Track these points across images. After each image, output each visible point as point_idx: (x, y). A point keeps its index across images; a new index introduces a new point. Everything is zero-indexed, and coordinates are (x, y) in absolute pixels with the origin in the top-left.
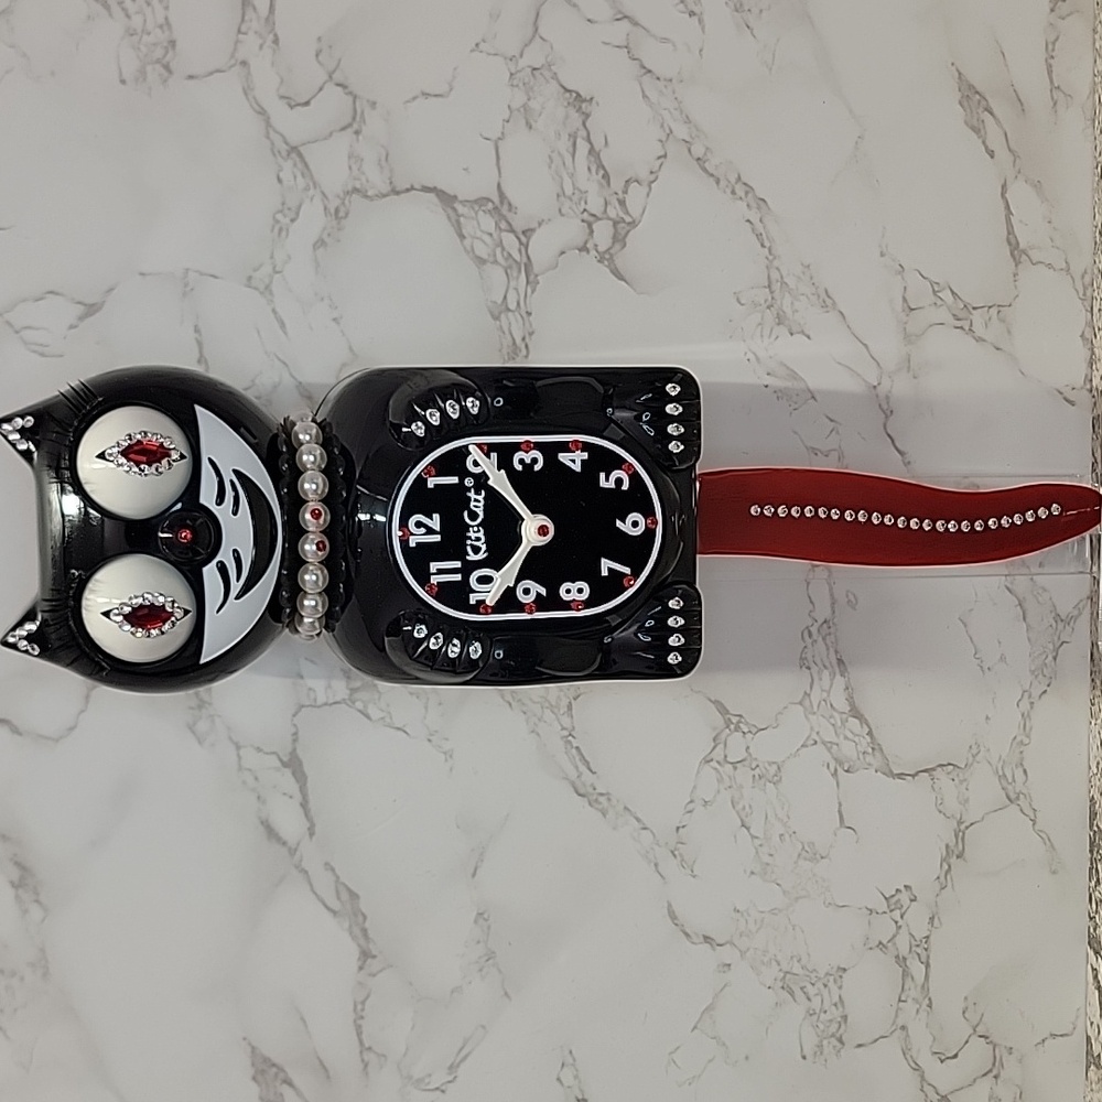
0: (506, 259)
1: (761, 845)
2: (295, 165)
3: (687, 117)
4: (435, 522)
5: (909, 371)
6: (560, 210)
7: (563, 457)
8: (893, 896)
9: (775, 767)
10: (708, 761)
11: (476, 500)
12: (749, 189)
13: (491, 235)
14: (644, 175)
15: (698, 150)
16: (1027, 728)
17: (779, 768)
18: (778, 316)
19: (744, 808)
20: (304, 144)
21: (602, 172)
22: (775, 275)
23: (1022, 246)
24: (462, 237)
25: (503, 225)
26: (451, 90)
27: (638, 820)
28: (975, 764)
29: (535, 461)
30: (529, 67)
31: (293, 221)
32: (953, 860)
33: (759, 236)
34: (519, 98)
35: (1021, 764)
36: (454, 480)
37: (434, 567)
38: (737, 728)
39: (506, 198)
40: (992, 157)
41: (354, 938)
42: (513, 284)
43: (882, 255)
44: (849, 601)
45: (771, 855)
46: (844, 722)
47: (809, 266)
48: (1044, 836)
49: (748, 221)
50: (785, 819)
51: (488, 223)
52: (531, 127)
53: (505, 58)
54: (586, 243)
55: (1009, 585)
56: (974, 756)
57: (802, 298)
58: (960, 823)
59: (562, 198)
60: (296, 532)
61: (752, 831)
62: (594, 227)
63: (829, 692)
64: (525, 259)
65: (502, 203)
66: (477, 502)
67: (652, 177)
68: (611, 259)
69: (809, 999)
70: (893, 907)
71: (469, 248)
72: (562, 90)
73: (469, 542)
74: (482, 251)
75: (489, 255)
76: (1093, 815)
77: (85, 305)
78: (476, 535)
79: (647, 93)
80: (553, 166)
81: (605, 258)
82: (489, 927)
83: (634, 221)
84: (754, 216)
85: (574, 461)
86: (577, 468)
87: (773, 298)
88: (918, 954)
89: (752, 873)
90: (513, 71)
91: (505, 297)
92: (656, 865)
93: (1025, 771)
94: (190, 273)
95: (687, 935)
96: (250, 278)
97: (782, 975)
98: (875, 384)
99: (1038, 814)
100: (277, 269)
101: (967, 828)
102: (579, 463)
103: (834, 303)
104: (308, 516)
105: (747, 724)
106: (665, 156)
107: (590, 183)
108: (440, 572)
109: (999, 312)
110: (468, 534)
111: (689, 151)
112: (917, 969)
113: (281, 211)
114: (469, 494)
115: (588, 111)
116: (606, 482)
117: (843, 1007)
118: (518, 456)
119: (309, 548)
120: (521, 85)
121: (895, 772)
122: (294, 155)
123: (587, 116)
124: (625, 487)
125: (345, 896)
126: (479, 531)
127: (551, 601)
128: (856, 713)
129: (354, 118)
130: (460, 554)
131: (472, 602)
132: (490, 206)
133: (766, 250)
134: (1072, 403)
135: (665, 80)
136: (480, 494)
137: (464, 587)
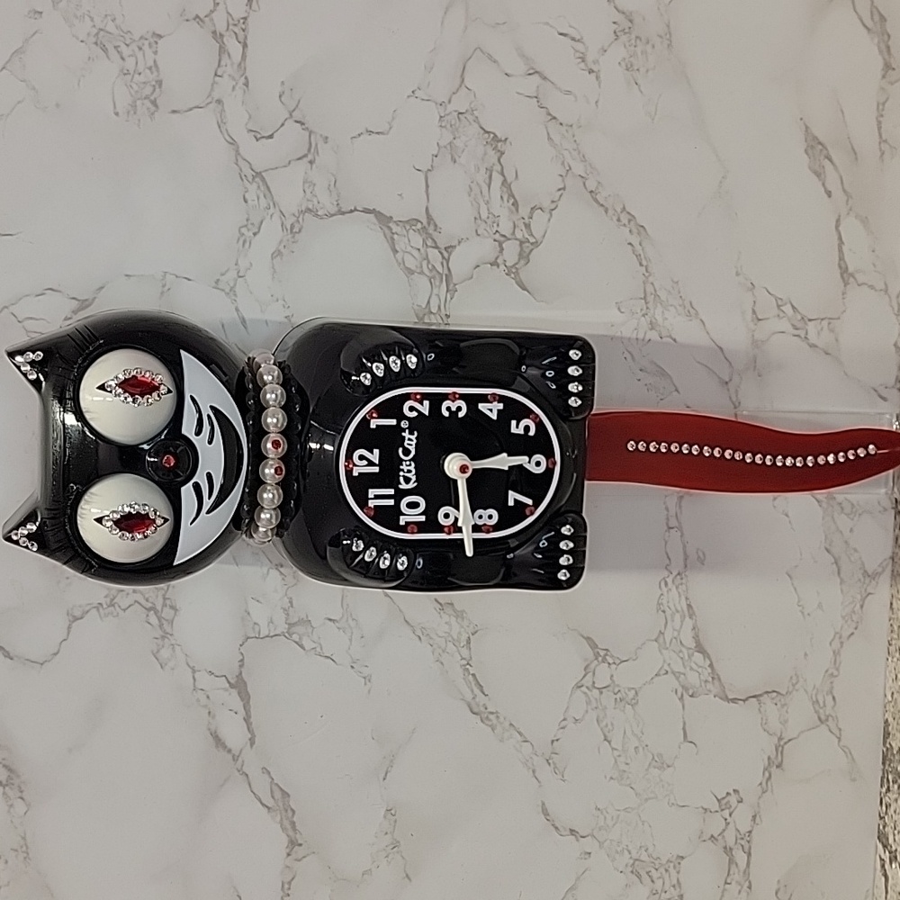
0: (431, 271)
1: (619, 756)
2: (259, 187)
3: (584, 157)
4: (375, 456)
5: (754, 370)
6: (476, 231)
7: (481, 406)
8: (724, 798)
9: (633, 692)
10: (579, 686)
11: (409, 439)
12: (632, 218)
13: (419, 250)
14: (547, 204)
15: (591, 185)
16: (838, 662)
17: (636, 693)
18: (651, 323)
19: (607, 725)
20: (266, 170)
21: (512, 201)
22: (650, 289)
23: (851, 269)
24: (395, 251)
25: (429, 242)
26: (391, 128)
27: (520, 733)
28: (794, 692)
29: (459, 409)
30: (456, 111)
31: (255, 234)
32: (773, 769)
33: (638, 256)
34: (447, 137)
35: (831, 693)
36: (393, 422)
37: (372, 492)
38: (604, 660)
39: (432, 219)
40: (830, 196)
41: (284, 829)
42: (435, 291)
43: (737, 274)
44: (699, 557)
45: (627, 764)
46: (690, 656)
47: (677, 282)
48: (847, 751)
49: (630, 244)
50: (640, 735)
51: (417, 240)
52: (455, 162)
53: (436, 104)
54: (497, 258)
55: (828, 547)
56: (794, 685)
57: (671, 308)
58: (780, 739)
59: (479, 221)
60: (258, 457)
61: (612, 743)
62: (504, 245)
63: (679, 632)
64: (446, 271)
65: (429, 224)
66: (410, 441)
67: (553, 206)
68: (517, 273)
69: (653, 881)
70: (723, 807)
71: (400, 260)
72: (483, 132)
73: (401, 473)
74: (411, 263)
75: (416, 267)
76: (887, 735)
77: (79, 300)
78: (408, 468)
79: (552, 136)
80: (472, 194)
81: (512, 271)
82: (396, 821)
83: (537, 242)
84: (635, 240)
85: (491, 410)
86: (494, 417)
87: (647, 308)
88: (742, 846)
89: (612, 778)
90: (442, 115)
91: (429, 302)
92: (534, 771)
93: (834, 698)
94: (168, 275)
95: (556, 828)
96: (217, 281)
97: (632, 861)
98: (727, 380)
99: (842, 732)
100: (240, 274)
101: (786, 743)
102: (495, 412)
103: (697, 313)
104: (269, 445)
105: (612, 656)
106: (564, 189)
107: (501, 209)
108: (377, 497)
109: (829, 324)
110: (401, 467)
111: (584, 184)
112: (741, 857)
113: (246, 226)
114: (403, 434)
115: (502, 150)
116: (516, 428)
117: (680, 887)
118: (446, 404)
119: (268, 472)
120: (448, 126)
121: (730, 697)
122: (258, 179)
123: (503, 153)
124: (532, 433)
125: (278, 795)
126: (410, 465)
128: (700, 648)
129: (309, 150)
131: (402, 523)
132: (419, 226)
133: (644, 268)
134: (884, 399)
135: (567, 125)
136: (413, 434)
137: (396, 511)
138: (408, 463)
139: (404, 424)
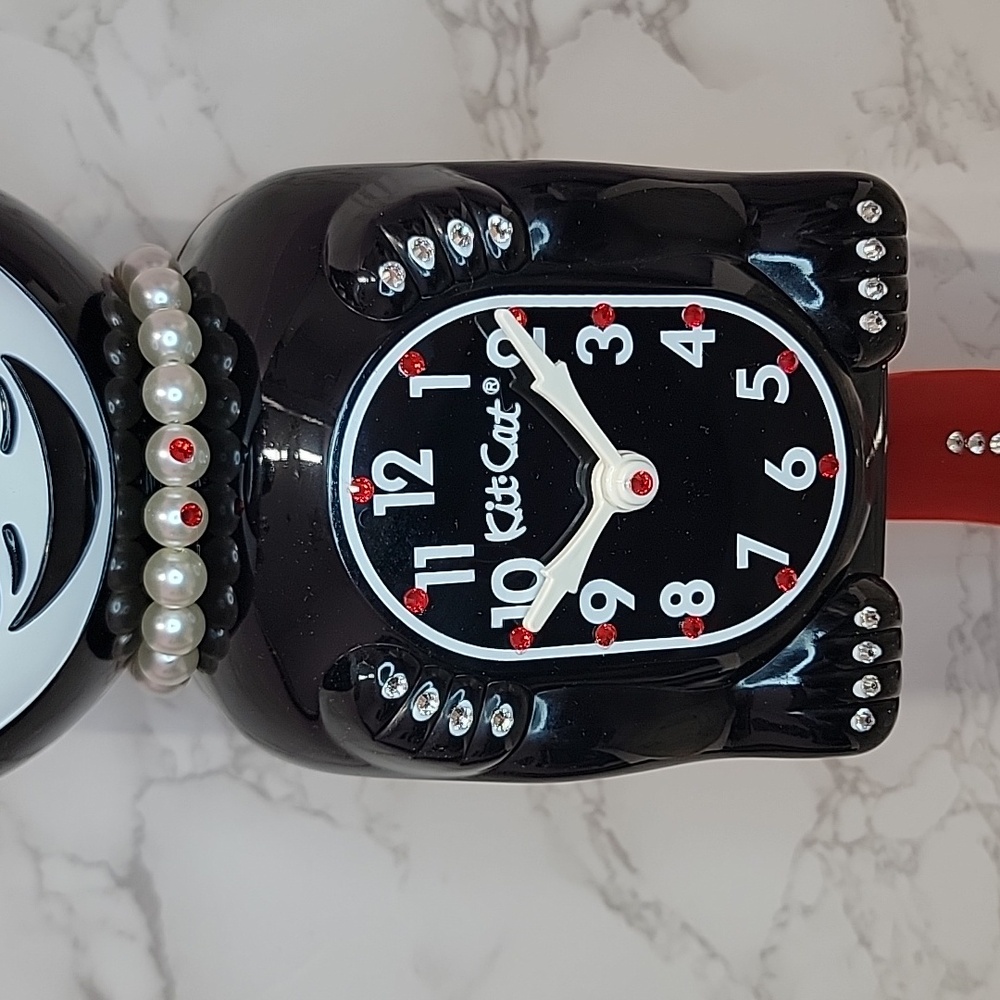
0: (495, 20)
4: (424, 467)
7: (670, 339)
9: (909, 848)
10: (808, 843)
11: (505, 423)
17: (915, 849)
18: (920, 133)
19: (863, 914)
27: (704, 943)
29: (616, 345)
36: (463, 381)
37: (422, 555)
38: (854, 790)
47: (963, 55)
60: (138, 485)
61: (874, 949)
64: (526, 21)
66: (507, 425)
68: (664, 27)
73: (489, 506)
75: (467, 12)
78: (504, 493)
81: (655, 24)
85: (689, 346)
86: (696, 359)
91: (494, 83)
102: (698, 350)
104: (164, 454)
108: (433, 565)
110: (488, 490)
114: (489, 410)
116: (748, 389)
118: (586, 334)
119: (167, 518)
124: (782, 397)
126: (508, 484)
127: (643, 619)
130: (473, 531)
131: (497, 623)
133: (903, 26)
136: (513, 411)
137: (480, 597)
138: (503, 479)
139: (490, 386)
